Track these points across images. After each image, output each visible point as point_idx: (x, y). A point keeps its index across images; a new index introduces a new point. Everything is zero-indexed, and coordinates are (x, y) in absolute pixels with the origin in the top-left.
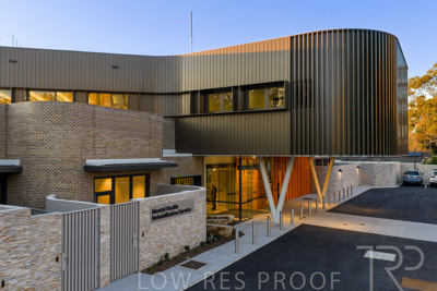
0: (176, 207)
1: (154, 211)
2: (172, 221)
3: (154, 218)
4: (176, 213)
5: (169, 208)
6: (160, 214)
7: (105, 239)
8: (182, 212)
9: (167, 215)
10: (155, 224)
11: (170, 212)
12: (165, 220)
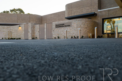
0: (64, 24)
1: (56, 25)
2: (62, 29)
3: (56, 27)
4: (64, 26)
5: (61, 25)
6: (58, 26)
7: (45, 30)
8: (66, 26)
9: (60, 27)
10: (57, 29)
11: (61, 26)
12: (60, 28)
